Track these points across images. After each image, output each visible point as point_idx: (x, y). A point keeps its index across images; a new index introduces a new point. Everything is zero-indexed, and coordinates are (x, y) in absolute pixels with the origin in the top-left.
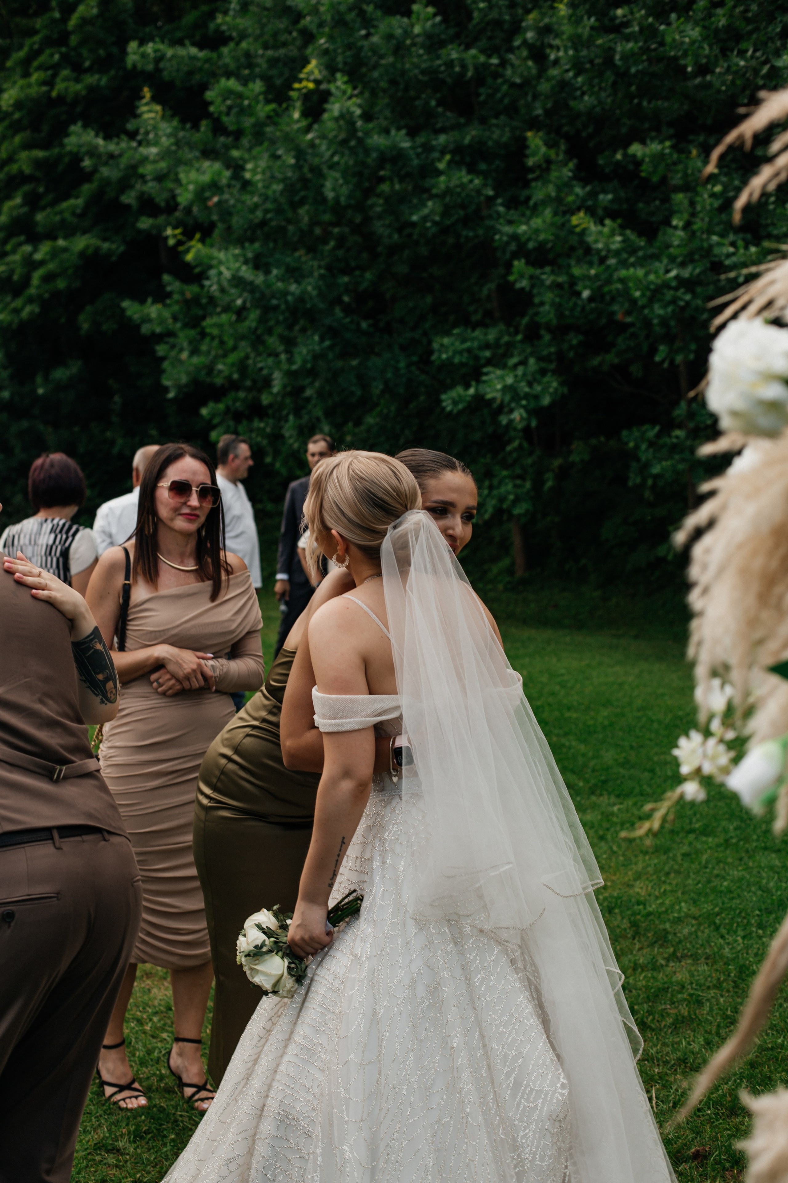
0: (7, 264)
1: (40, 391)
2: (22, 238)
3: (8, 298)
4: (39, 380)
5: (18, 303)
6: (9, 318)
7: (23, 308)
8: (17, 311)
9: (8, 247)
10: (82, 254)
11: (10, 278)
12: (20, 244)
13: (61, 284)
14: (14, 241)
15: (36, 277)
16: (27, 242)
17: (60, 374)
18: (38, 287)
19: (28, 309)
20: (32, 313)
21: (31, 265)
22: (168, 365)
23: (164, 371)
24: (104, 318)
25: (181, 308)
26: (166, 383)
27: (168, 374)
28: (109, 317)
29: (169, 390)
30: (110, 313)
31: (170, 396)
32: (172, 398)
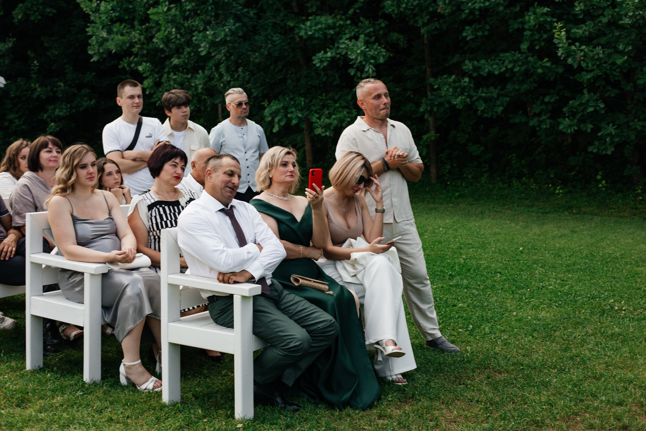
22: (93, 41)
23: (90, 45)
24: (32, 12)
25: (117, 4)
26: (90, 52)
27: (92, 47)
28: (35, 11)
29: (91, 56)
30: (36, 9)
31: (92, 60)
32: (94, 62)
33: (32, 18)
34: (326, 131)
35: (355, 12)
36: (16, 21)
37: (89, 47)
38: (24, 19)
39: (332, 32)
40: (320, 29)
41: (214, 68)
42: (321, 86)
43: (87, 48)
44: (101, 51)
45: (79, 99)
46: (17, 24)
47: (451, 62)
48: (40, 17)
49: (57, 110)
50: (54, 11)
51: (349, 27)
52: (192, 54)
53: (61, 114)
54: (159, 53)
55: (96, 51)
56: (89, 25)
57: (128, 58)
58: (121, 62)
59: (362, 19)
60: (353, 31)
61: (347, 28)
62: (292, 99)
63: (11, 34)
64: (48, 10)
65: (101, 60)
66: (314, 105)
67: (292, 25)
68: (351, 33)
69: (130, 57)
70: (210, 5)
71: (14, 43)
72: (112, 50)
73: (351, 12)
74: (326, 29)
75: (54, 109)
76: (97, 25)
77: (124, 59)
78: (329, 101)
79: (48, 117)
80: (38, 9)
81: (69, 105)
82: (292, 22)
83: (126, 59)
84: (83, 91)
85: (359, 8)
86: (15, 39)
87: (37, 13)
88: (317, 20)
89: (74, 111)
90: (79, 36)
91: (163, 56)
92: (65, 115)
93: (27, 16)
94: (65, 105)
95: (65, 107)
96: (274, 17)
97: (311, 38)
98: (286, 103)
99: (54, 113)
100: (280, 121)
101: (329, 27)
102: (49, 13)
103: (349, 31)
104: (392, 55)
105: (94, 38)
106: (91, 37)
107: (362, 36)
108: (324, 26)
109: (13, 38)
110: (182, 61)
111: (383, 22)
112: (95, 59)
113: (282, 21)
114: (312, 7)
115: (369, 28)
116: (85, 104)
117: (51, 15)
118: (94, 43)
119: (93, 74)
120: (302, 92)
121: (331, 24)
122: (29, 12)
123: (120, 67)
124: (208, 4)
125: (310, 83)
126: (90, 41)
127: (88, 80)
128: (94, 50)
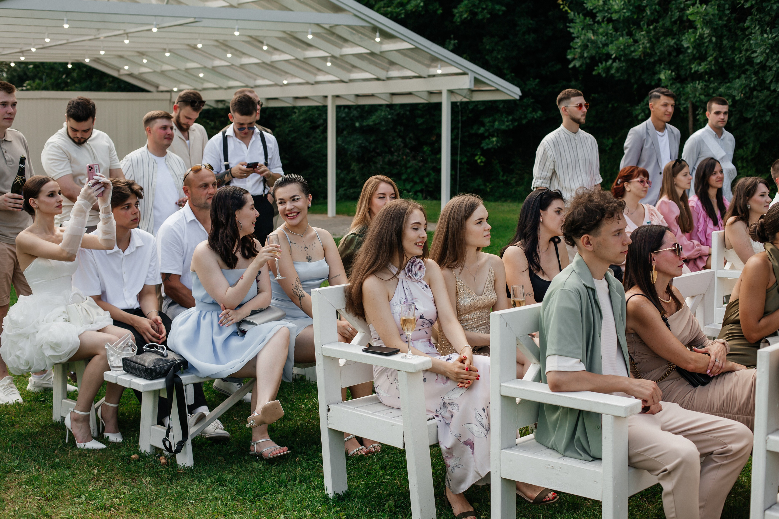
22: (578, 43)
23: (570, 48)
24: (480, 10)
26: (569, 57)
27: (573, 50)
28: (483, 9)
29: (570, 62)
30: (484, 6)
31: (571, 66)
33: (480, 17)
36: (459, 20)
37: (569, 51)
38: (469, 18)
43: (566, 52)
44: (585, 55)
45: (521, 111)
46: (458, 24)
48: (489, 16)
49: (497, 123)
50: (504, 8)
55: (577, 56)
57: (604, 63)
58: (596, 68)
63: (452, 36)
64: (497, 7)
69: (606, 61)
76: (577, 24)
77: (600, 64)
80: (487, 6)
81: (510, 118)
83: (602, 64)
86: (456, 41)
87: (486, 11)
89: (517, 124)
90: (527, 37)
93: (473, 14)
95: (506, 119)
102: (499, 10)
105: (577, 40)
106: (573, 39)
109: (454, 40)
110: (708, 68)
112: (577, 64)
116: (530, 116)
117: (501, 13)
118: (577, 46)
122: (476, 10)
126: (571, 44)
127: (531, 87)
128: (575, 55)
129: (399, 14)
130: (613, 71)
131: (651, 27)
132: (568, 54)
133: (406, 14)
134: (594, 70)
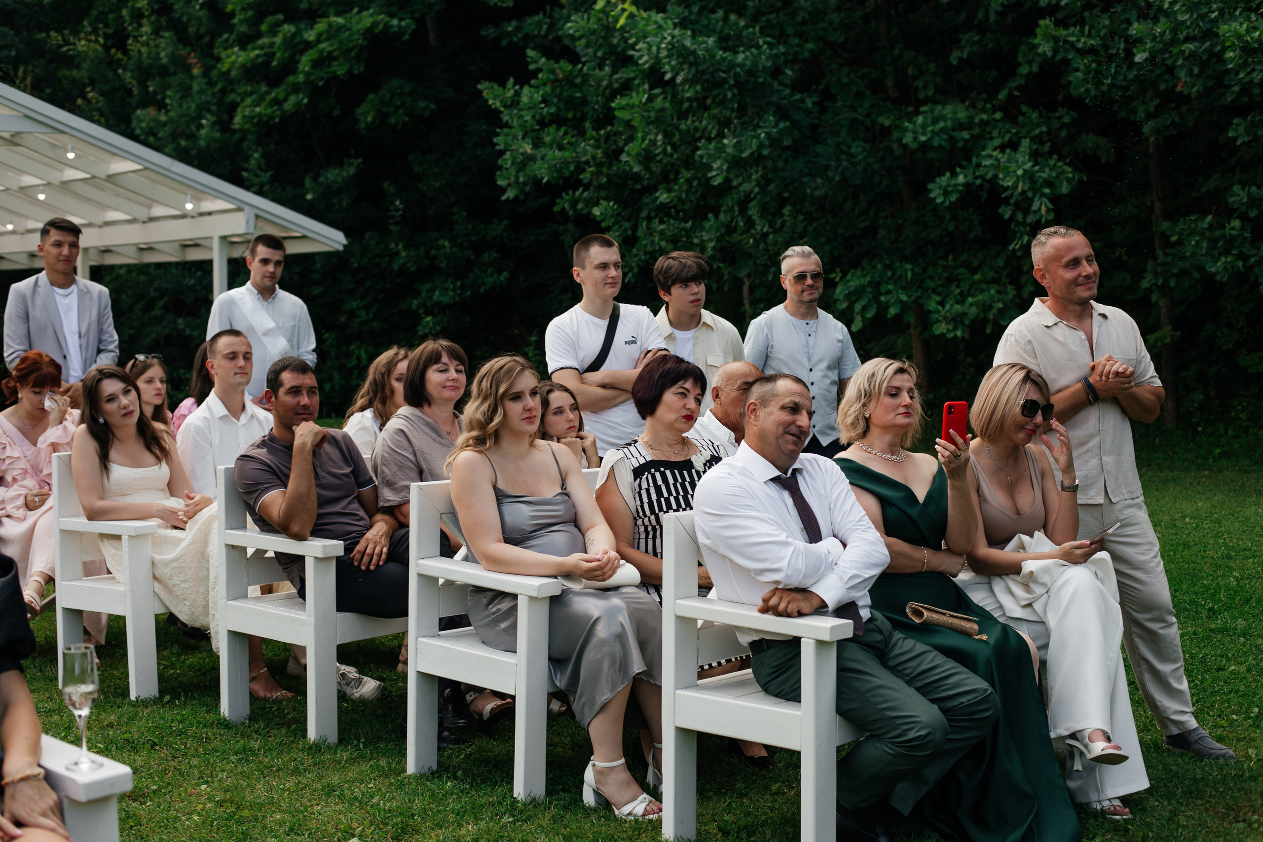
0: (261, 48)
1: (309, 197)
2: (280, 17)
3: (264, 88)
4: (308, 182)
5: (278, 92)
6: (269, 111)
7: (286, 99)
8: (276, 102)
9: (264, 27)
10: (369, 32)
11: (266, 64)
12: (279, 24)
13: (340, 69)
14: (270, 19)
15: (305, 63)
16: (288, 20)
17: (333, 175)
18: (308, 74)
19: (293, 99)
20: (298, 104)
21: (297, 46)
22: (507, 160)
23: (500, 168)
24: (392, 109)
25: (553, 90)
26: (501, 182)
27: (504, 172)
28: (398, 108)
29: (503, 190)
30: (399, 103)
31: (504, 198)
32: (508, 199)
33: (393, 120)
34: (955, 329)
35: (1010, 94)
36: (363, 126)
37: (498, 173)
38: (377, 122)
39: (966, 135)
40: (942, 130)
41: (736, 209)
42: (946, 240)
43: (494, 175)
44: (521, 179)
45: (477, 272)
46: (363, 132)
47: (1204, 190)
48: (406, 119)
49: (437, 293)
50: (433, 106)
51: (1000, 124)
52: (695, 183)
53: (445, 299)
54: (630, 182)
55: (513, 179)
56: (498, 130)
57: (571, 192)
58: (558, 201)
59: (1024, 108)
60: (1008, 131)
61: (995, 127)
62: (888, 267)
63: (352, 152)
64: (422, 104)
65: (522, 197)
66: (931, 277)
67: (887, 123)
68: (1003, 137)
69: (575, 189)
70: (731, 88)
71: (358, 167)
72: (542, 178)
73: (1002, 95)
74: (953, 130)
75: (432, 291)
76: (513, 130)
77: (564, 195)
78: (961, 270)
79: (421, 305)
80: (404, 102)
81: (459, 283)
82: (888, 117)
83: (567, 194)
84: (486, 255)
85: (1018, 88)
86: (360, 160)
87: (401, 111)
88: (936, 113)
89: (469, 293)
90: (478, 152)
91: (638, 187)
92: (452, 302)
93: (383, 116)
94: (452, 283)
95: (451, 286)
96: (853, 108)
97: (925, 147)
98: (876, 275)
99: (431, 298)
100: (864, 309)
101: (960, 126)
102: (424, 109)
103: (1000, 133)
104: (1085, 179)
105: (508, 155)
106: (502, 153)
107: (1026, 142)
108: (949, 124)
109: (357, 158)
110: (675, 196)
111: (1068, 113)
112: (510, 194)
113: (868, 115)
114: (925, 87)
115: (1039, 125)
116: (490, 280)
117: (427, 114)
118: (508, 166)
119: (505, 223)
120: (907, 252)
121: (965, 121)
122: (386, 110)
123: (556, 209)
124: (726, 86)
125: (923, 235)
126: (500, 162)
127: (494, 234)
128: (509, 179)
129: (271, 117)
130: (580, 206)
131: (602, 132)
132: (497, 177)
133: (282, 118)
134: (555, 204)
